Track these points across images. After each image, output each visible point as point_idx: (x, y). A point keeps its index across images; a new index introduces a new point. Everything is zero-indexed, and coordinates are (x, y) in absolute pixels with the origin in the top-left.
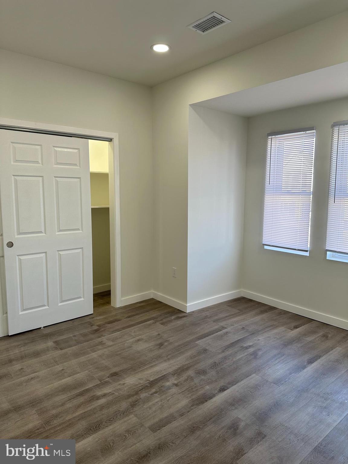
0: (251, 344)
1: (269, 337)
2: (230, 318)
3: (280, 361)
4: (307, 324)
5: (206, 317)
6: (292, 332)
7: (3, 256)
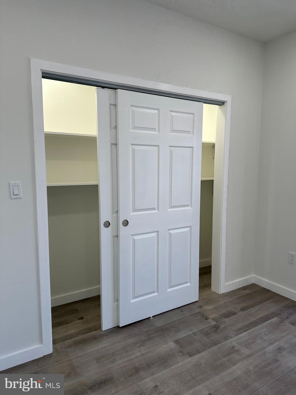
7: (117, 236)
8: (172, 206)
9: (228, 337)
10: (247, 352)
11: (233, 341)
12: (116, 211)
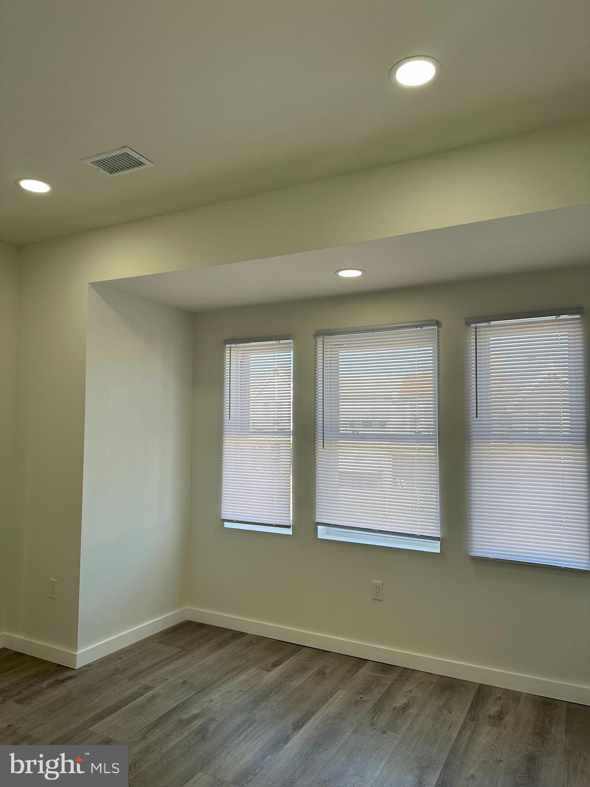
0: (197, 712)
1: (230, 691)
2: (163, 666)
3: (246, 736)
4: (293, 655)
5: (116, 672)
6: (268, 676)
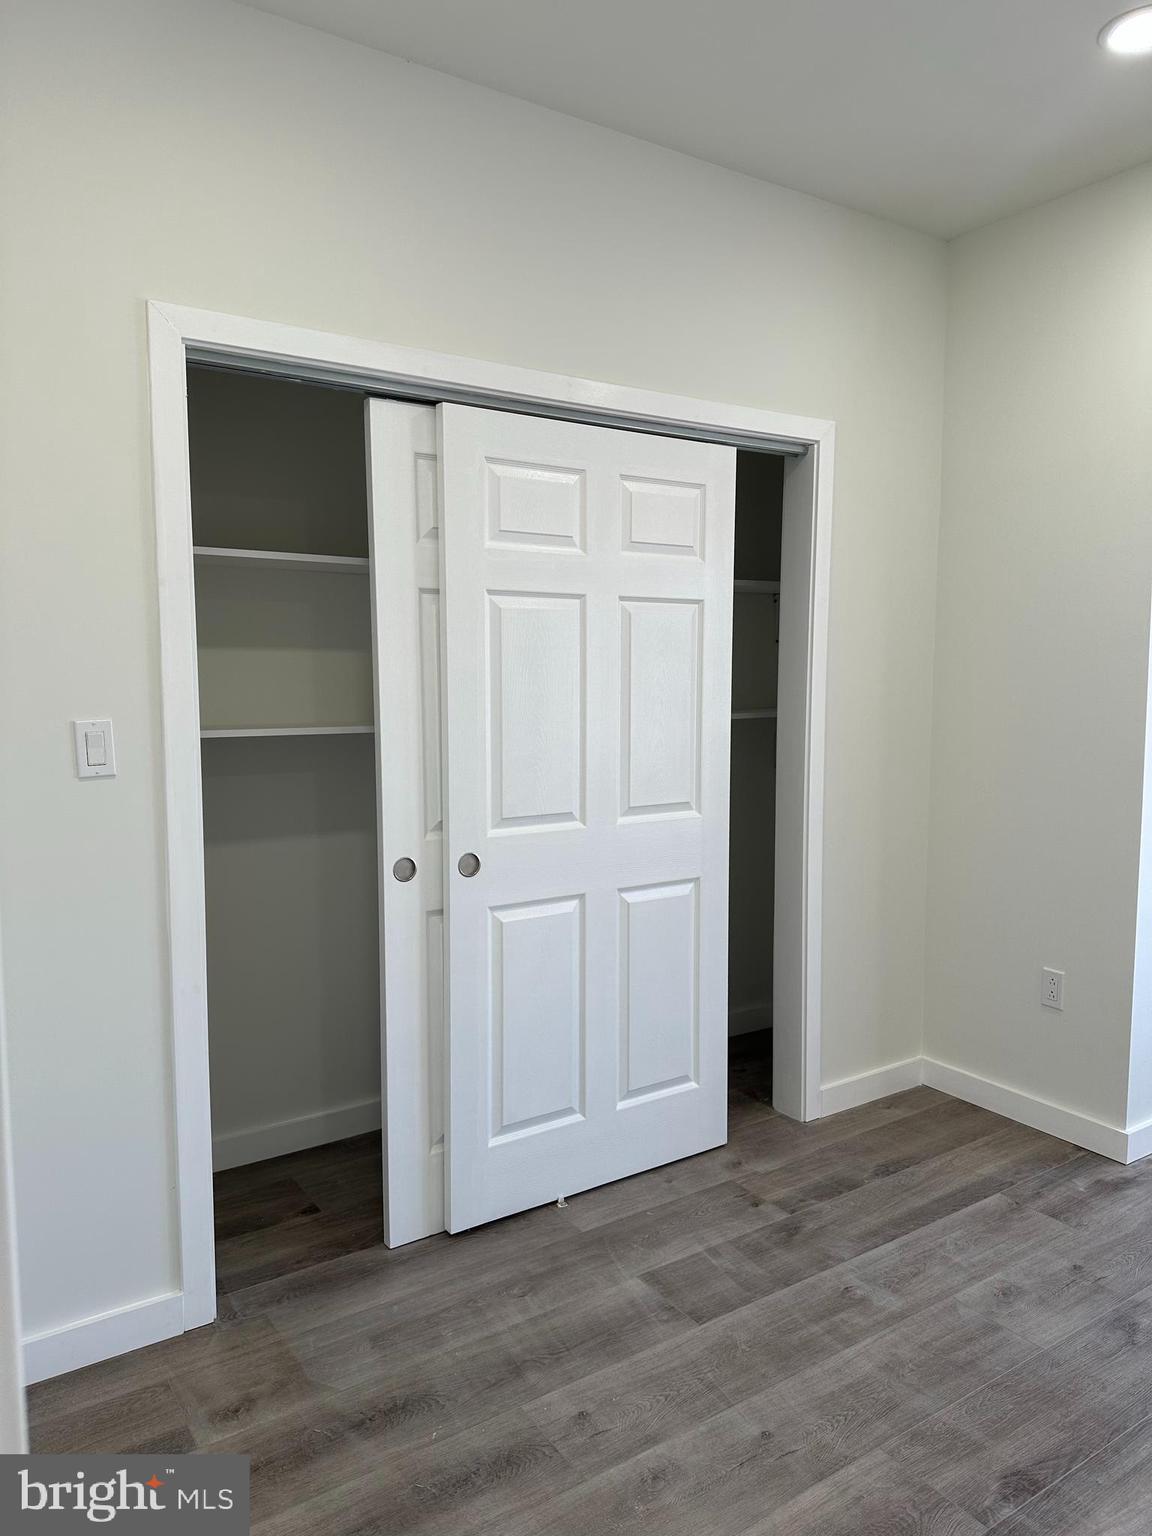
7: (441, 912)
8: (632, 805)
9: (829, 1257)
10: (893, 1303)
11: (848, 1272)
12: (436, 822)
